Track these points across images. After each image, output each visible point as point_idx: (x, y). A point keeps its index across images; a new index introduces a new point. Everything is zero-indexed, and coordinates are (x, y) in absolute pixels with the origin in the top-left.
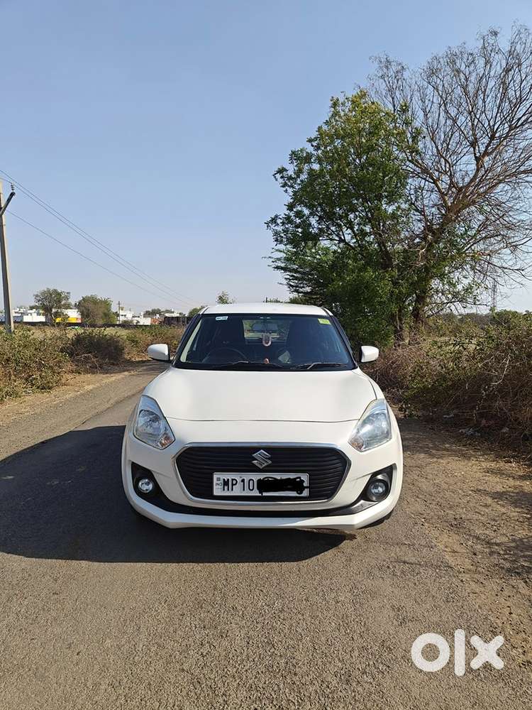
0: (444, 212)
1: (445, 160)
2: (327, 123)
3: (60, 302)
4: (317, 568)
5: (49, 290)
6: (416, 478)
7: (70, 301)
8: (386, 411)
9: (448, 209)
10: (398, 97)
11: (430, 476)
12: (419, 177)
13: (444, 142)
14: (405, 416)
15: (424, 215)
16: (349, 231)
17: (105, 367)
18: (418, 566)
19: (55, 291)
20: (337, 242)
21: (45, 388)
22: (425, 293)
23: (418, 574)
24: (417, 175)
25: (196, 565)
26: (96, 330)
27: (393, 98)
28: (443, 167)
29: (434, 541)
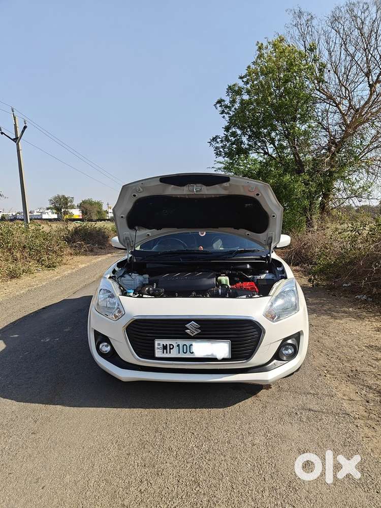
0: (344, 128)
1: (345, 88)
2: (254, 63)
3: (67, 204)
4: (238, 413)
5: (59, 196)
6: (321, 335)
7: (74, 203)
8: (295, 288)
9: (348, 126)
10: (309, 40)
11: (332, 335)
12: (325, 102)
13: (344, 74)
14: (313, 286)
15: (329, 132)
16: (272, 146)
17: (95, 250)
18: (321, 413)
19: (63, 196)
20: (262, 154)
21: (51, 266)
22: (329, 191)
23: (320, 420)
24: (323, 101)
25: (144, 410)
26: (90, 224)
27: (304, 42)
28: (344, 93)
29: (334, 390)
